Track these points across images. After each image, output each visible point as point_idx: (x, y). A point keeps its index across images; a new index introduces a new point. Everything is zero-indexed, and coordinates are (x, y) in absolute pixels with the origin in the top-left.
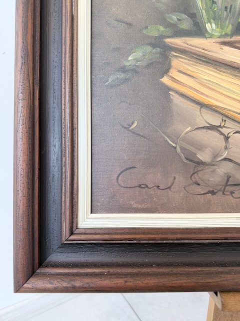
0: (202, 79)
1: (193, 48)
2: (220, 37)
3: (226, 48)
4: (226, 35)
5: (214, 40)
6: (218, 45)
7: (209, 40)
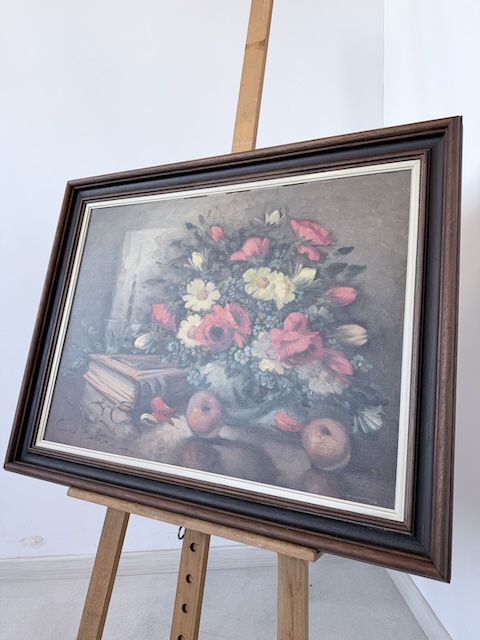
0: (100, 376)
1: (100, 360)
2: (112, 355)
4: (115, 354)
5: (109, 356)
6: (110, 359)
7: (107, 356)
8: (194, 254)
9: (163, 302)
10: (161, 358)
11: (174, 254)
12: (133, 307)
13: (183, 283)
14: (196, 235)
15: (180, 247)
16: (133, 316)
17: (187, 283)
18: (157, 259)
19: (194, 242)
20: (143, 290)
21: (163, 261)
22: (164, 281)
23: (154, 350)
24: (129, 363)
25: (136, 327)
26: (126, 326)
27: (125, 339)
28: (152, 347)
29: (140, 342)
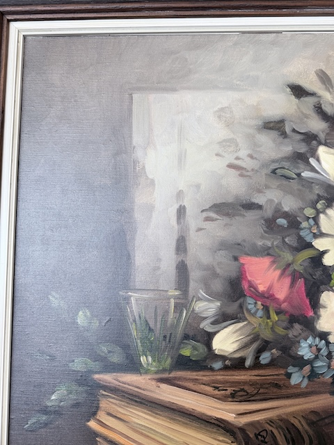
0: (135, 423)
1: (125, 386)
2: (156, 373)
3: (164, 386)
4: (164, 370)
5: (149, 377)
6: (154, 383)
7: (144, 376)
8: (322, 151)
9: (266, 252)
10: (289, 376)
11: (272, 148)
12: (190, 262)
13: (309, 212)
14: (319, 110)
15: (284, 134)
16: (192, 285)
17: (318, 212)
18: (230, 159)
19: (317, 126)
20: (208, 225)
21: (248, 164)
22: (260, 207)
23: (265, 358)
24: (209, 389)
25: (207, 308)
26: (179, 308)
27: (186, 337)
28: (259, 351)
29: (226, 341)
